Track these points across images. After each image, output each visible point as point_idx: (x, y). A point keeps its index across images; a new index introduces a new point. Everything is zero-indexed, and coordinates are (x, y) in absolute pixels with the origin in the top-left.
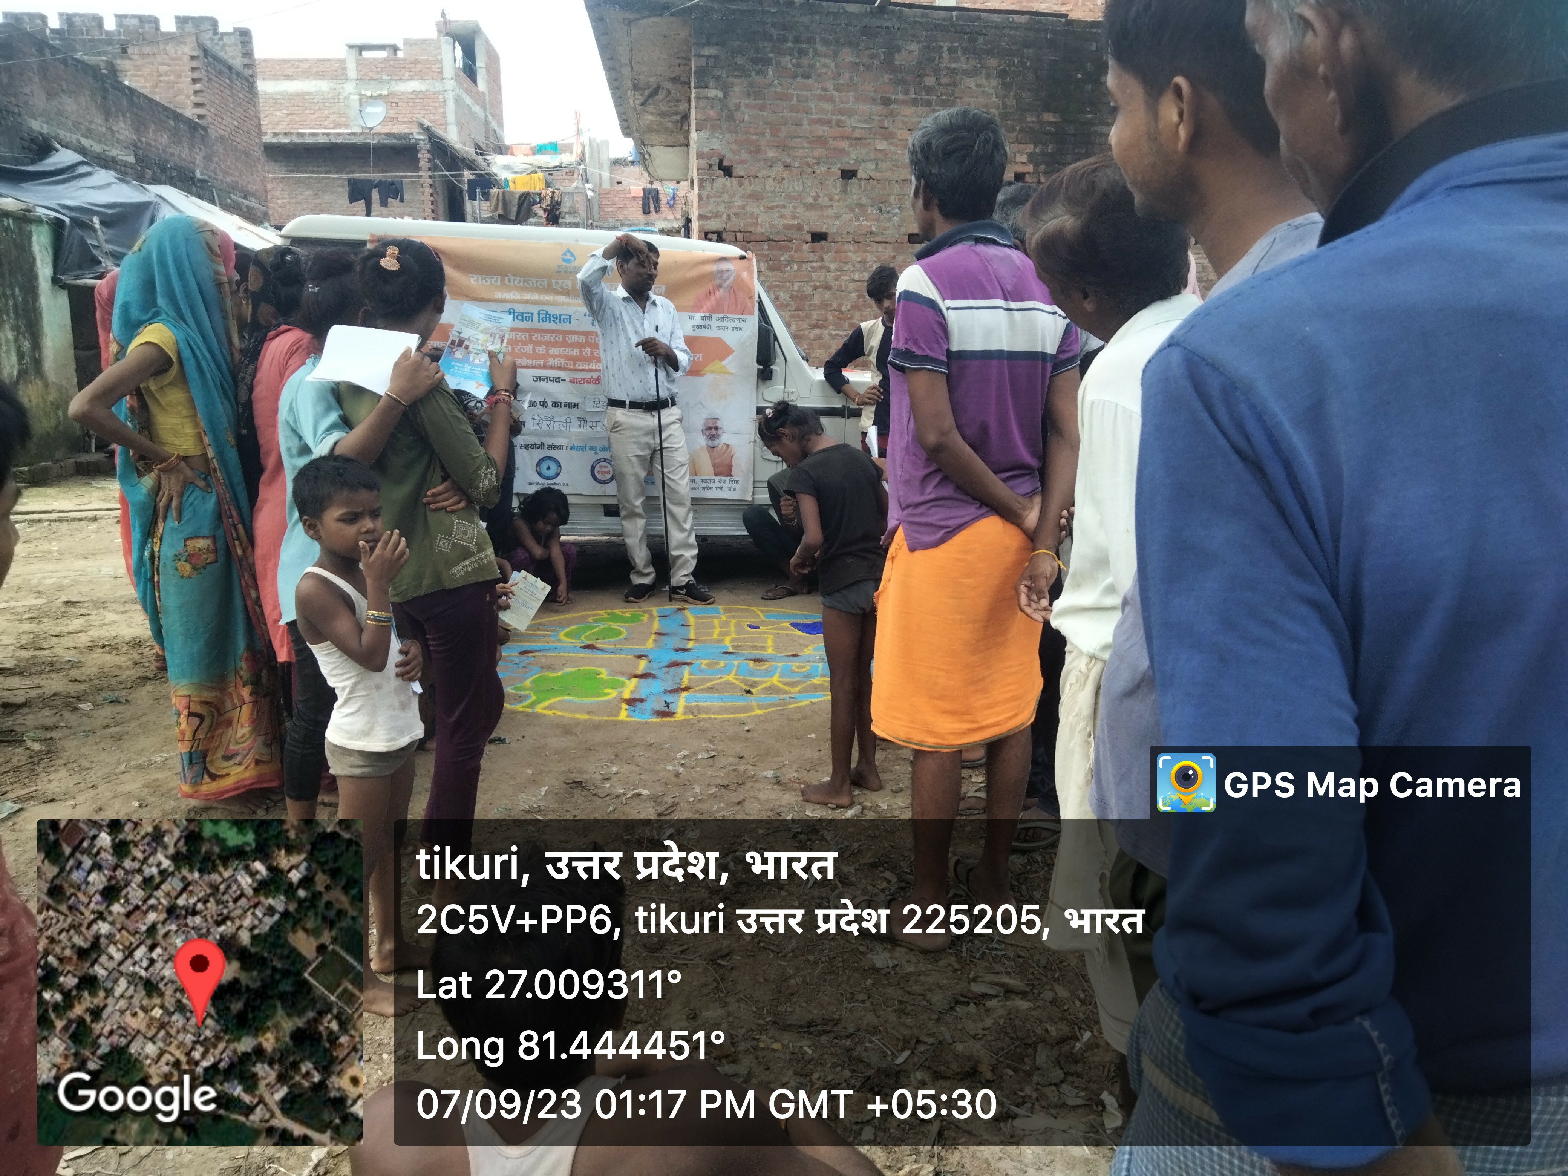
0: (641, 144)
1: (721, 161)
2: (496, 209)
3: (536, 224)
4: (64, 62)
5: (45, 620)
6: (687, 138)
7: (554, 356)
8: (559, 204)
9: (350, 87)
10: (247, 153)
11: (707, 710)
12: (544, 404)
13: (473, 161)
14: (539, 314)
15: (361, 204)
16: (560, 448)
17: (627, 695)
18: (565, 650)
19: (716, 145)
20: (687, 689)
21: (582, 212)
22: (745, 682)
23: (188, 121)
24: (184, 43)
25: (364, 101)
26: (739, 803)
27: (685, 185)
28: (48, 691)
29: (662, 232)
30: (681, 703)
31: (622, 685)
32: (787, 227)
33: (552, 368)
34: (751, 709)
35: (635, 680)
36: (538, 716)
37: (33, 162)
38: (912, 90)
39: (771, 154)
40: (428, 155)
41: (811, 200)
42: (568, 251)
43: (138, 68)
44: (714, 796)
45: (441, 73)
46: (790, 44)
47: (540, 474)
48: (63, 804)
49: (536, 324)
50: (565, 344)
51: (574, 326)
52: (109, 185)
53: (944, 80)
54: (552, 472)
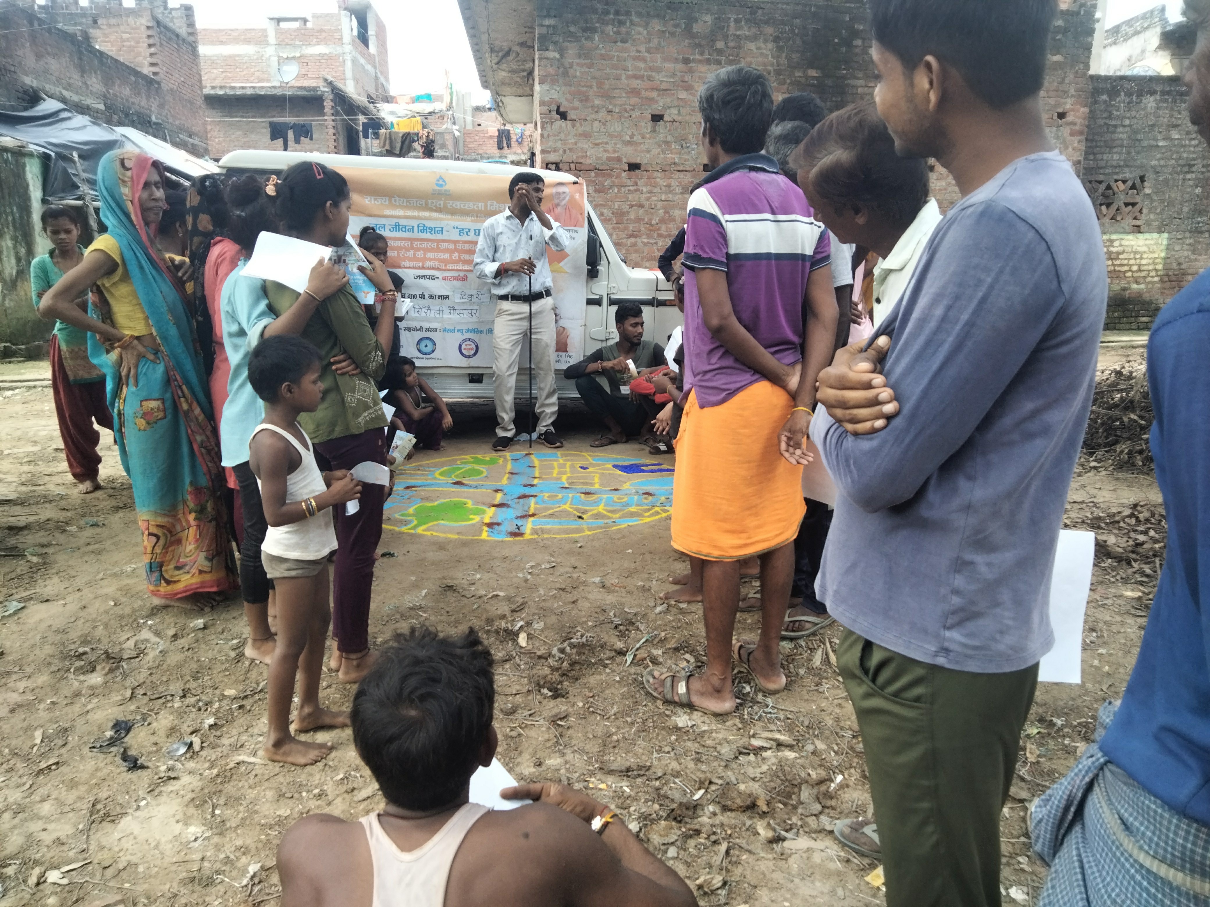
0: (496, 94)
1: (558, 108)
2: (384, 146)
3: (415, 157)
4: (49, 31)
5: (40, 463)
6: (532, 89)
7: (430, 260)
8: (433, 141)
9: (270, 51)
10: (191, 102)
11: (549, 531)
12: (422, 297)
13: (366, 108)
14: (418, 227)
15: (280, 141)
16: (435, 330)
17: (487, 520)
18: (440, 485)
19: (555, 96)
20: (533, 515)
21: (451, 149)
22: (577, 510)
23: (145, 77)
24: (142, 16)
25: (282, 61)
26: (573, 602)
27: (530, 126)
28: (43, 517)
29: (513, 163)
30: (528, 526)
31: (484, 512)
32: (609, 159)
33: (428, 268)
34: (582, 531)
35: (493, 508)
36: (419, 536)
37: (26, 109)
38: (707, 52)
39: (597, 102)
40: (332, 104)
41: (628, 138)
42: (441, 178)
43: (106, 35)
44: (554, 597)
45: (341, 39)
46: (611, 16)
47: (419, 351)
48: (55, 603)
49: (416, 234)
50: (438, 250)
51: (445, 236)
52: (85, 127)
53: (732, 44)
54: (429, 349)
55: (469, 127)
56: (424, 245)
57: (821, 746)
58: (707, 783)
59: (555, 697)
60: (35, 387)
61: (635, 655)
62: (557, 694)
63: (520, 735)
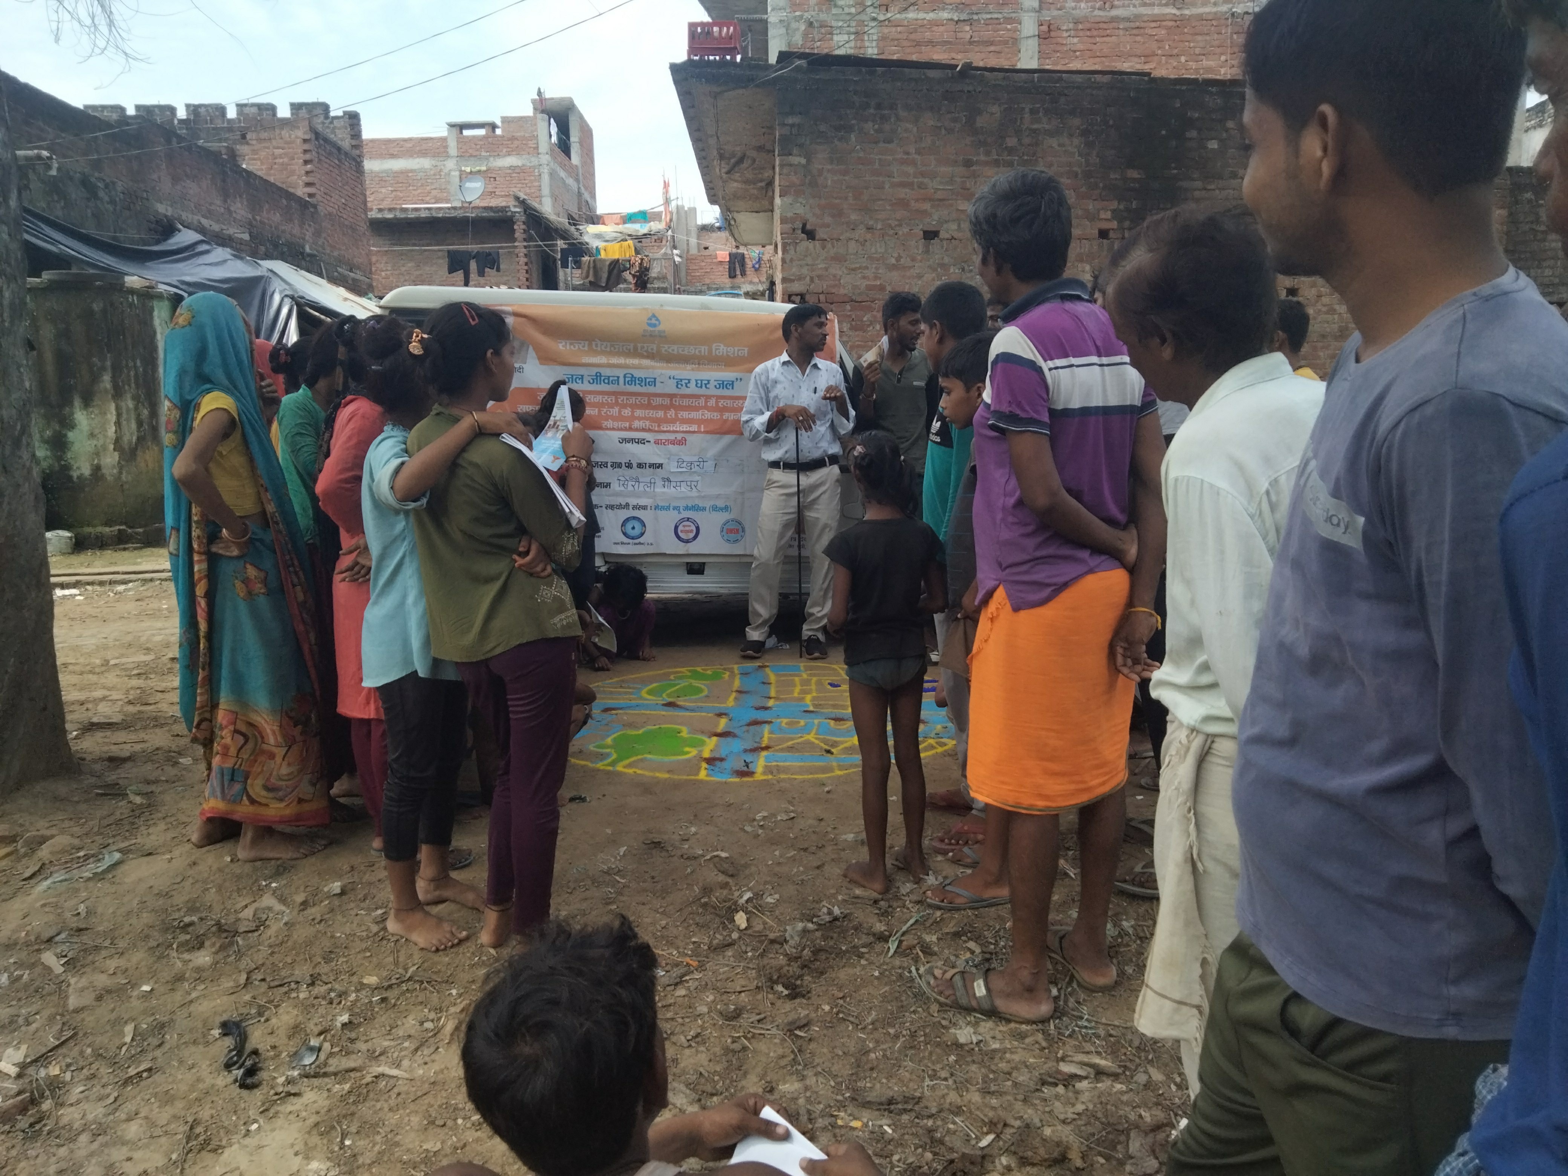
0: (726, 211)
1: (804, 225)
2: (587, 277)
3: (626, 290)
4: (189, 149)
5: (152, 676)
6: (772, 203)
7: (640, 419)
8: (647, 269)
9: (450, 164)
10: (354, 230)
11: (786, 770)
12: (629, 466)
13: (566, 231)
14: (625, 377)
15: (460, 275)
16: (644, 508)
17: (706, 754)
18: (647, 707)
19: (800, 210)
20: (767, 748)
21: (671, 278)
22: (825, 741)
23: (299, 200)
24: (298, 128)
25: (464, 177)
26: (818, 868)
27: (770, 249)
28: (149, 746)
29: (747, 295)
30: (760, 763)
31: (703, 743)
32: (870, 288)
33: (637, 430)
34: (830, 769)
35: (715, 739)
36: (620, 774)
37: (158, 242)
38: (994, 151)
39: (853, 217)
40: (523, 227)
41: (893, 261)
42: (654, 316)
43: (255, 152)
44: (793, 859)
45: (537, 148)
46: (872, 111)
47: (625, 534)
48: (159, 858)
49: (622, 387)
50: (649, 406)
51: (659, 389)
52: (225, 261)
53: (1027, 140)
54: (637, 531)
55: (694, 251)
56: (633, 400)
57: (1157, 1076)
58: (1000, 1126)
59: (792, 997)
60: (152, 580)
61: (901, 942)
62: (795, 993)
63: (745, 1048)
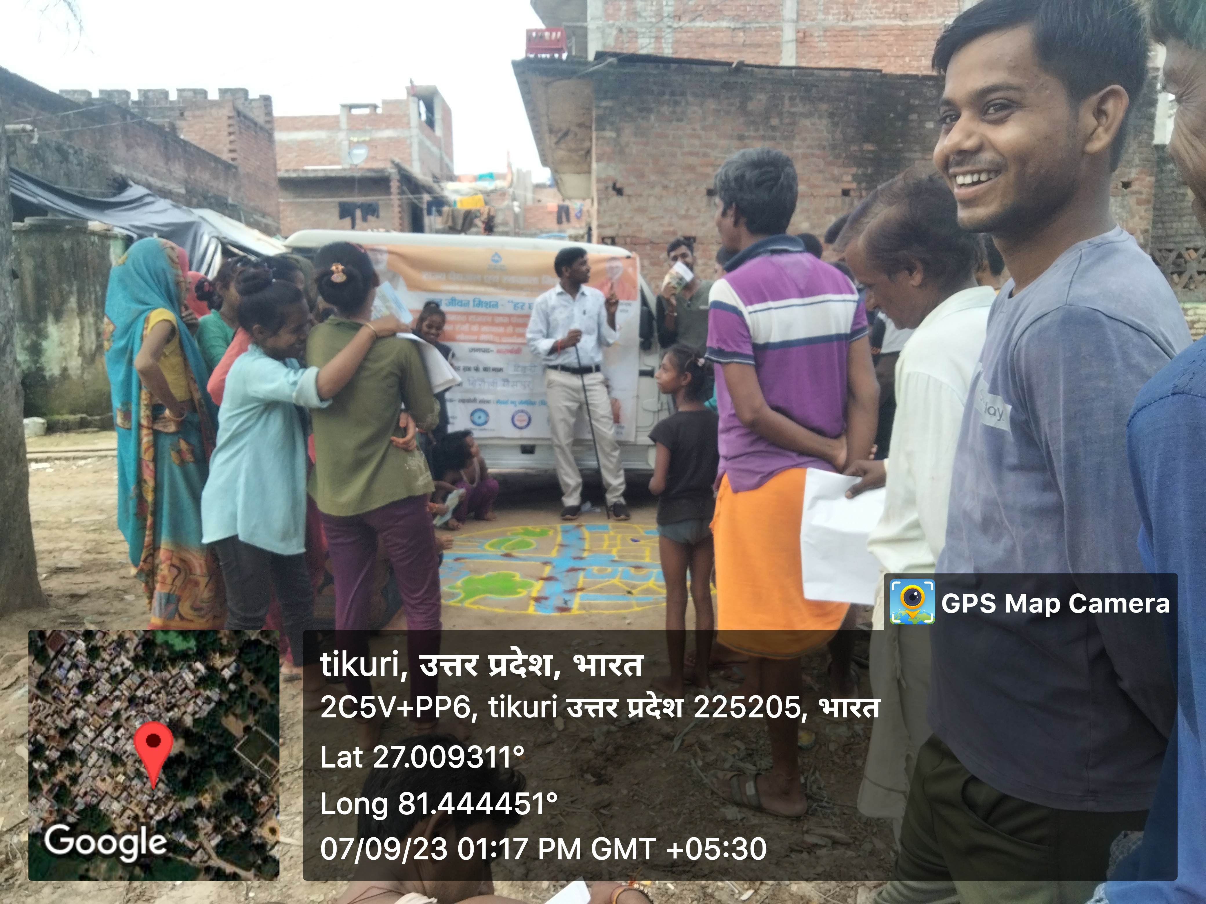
0: (556, 172)
1: (615, 184)
2: (447, 223)
3: (477, 234)
4: (140, 124)
5: (104, 531)
6: (589, 167)
7: (485, 333)
8: (494, 217)
9: (342, 136)
10: (265, 185)
11: (597, 607)
12: (477, 369)
13: (431, 187)
14: (474, 301)
16: (488, 402)
17: (535, 594)
18: (489, 557)
19: (611, 172)
20: (582, 589)
21: (512, 225)
22: (626, 584)
23: (224, 163)
24: (224, 107)
27: (588, 202)
28: (103, 585)
29: (570, 237)
30: (576, 601)
31: (531, 586)
32: (664, 233)
33: (483, 342)
34: (632, 606)
35: (541, 582)
37: (114, 195)
38: (761, 128)
39: (653, 178)
40: (398, 184)
41: (683, 212)
42: (497, 254)
43: (191, 126)
45: (410, 124)
46: (667, 97)
47: (473, 422)
49: (472, 309)
50: (492, 324)
51: (500, 310)
52: (166, 210)
53: (787, 121)
54: (482, 420)
55: (530, 203)
56: (480, 319)
60: (106, 456)
